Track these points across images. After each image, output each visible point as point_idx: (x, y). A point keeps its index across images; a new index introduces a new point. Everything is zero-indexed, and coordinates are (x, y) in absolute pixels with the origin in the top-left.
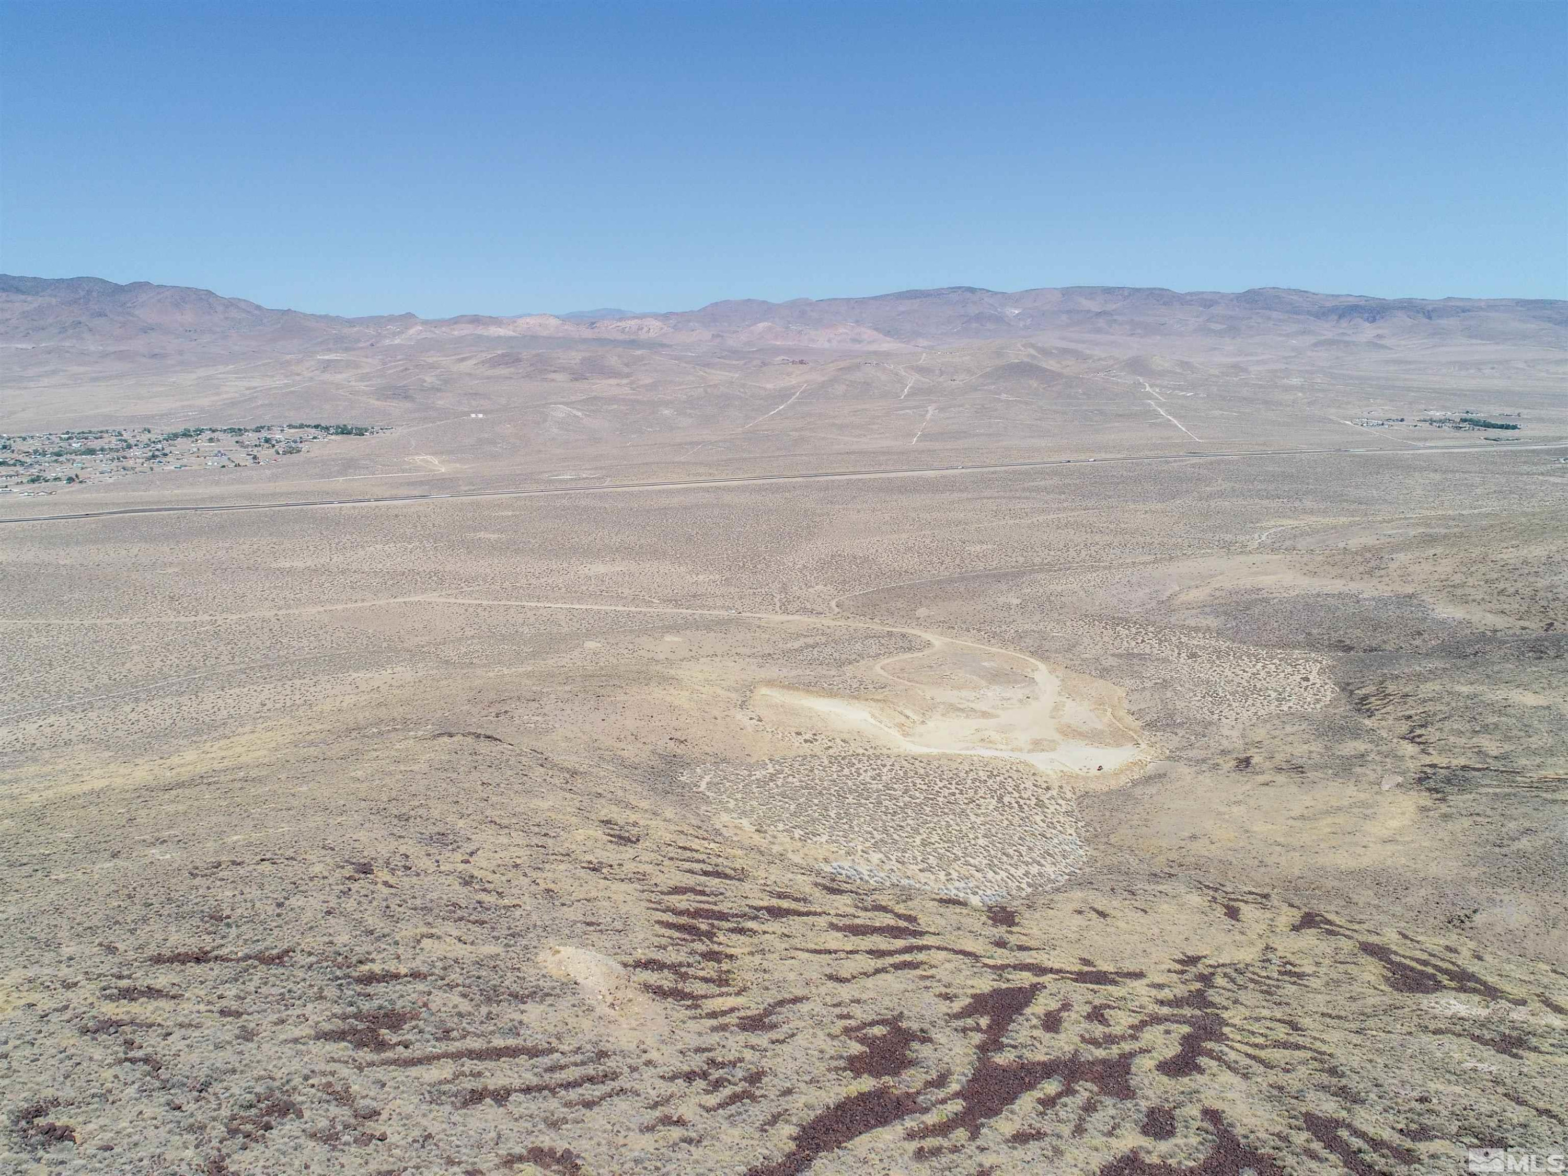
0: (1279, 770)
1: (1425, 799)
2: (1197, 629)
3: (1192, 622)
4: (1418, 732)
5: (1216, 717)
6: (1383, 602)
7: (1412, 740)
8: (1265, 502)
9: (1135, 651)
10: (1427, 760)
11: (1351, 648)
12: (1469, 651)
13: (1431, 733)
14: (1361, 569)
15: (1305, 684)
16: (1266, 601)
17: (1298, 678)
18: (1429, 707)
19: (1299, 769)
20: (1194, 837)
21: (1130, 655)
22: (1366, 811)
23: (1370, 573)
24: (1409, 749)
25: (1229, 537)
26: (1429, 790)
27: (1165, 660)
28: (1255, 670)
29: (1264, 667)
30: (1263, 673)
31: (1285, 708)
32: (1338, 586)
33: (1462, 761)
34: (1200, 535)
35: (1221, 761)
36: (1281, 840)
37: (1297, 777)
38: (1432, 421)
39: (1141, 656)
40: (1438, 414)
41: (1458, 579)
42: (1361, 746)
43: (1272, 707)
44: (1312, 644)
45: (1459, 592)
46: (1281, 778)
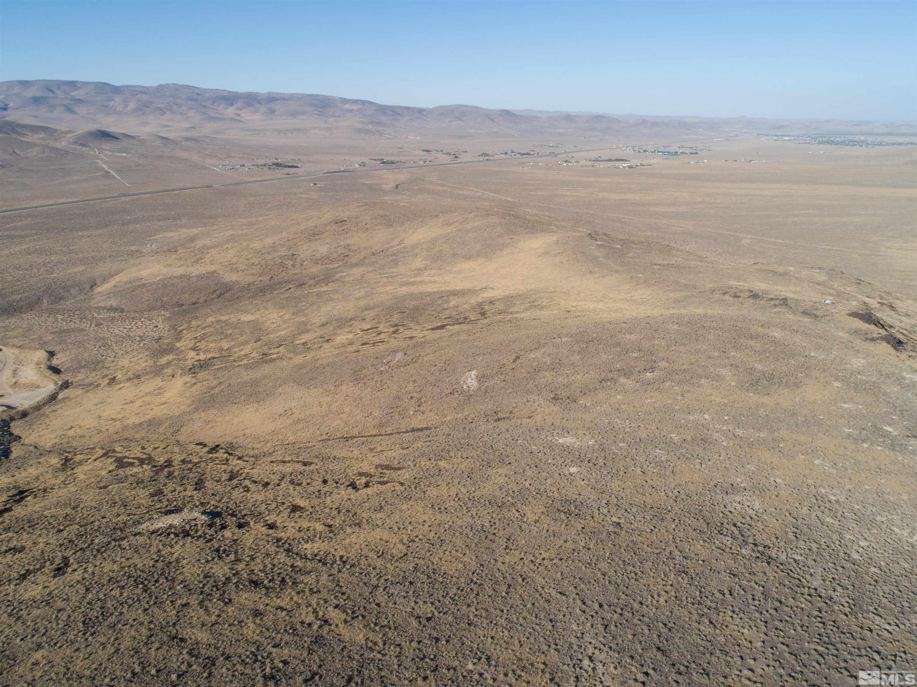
0: (129, 379)
1: (188, 378)
2: (104, 308)
3: (102, 304)
4: (198, 344)
5: (104, 358)
6: (200, 277)
7: (194, 350)
8: (161, 223)
9: (65, 328)
10: (197, 358)
11: (182, 305)
12: (236, 296)
13: (202, 345)
14: (193, 260)
15: (155, 329)
16: (144, 285)
17: (151, 327)
18: (207, 330)
19: (138, 377)
20: (72, 428)
21: (62, 331)
22: (160, 391)
23: (196, 262)
24: (192, 354)
25: (134, 248)
26: (192, 373)
27: (83, 330)
28: (130, 327)
29: (136, 323)
30: (134, 328)
31: (142, 345)
32: (180, 271)
33: (212, 355)
34: (117, 249)
35: (101, 382)
36: (114, 417)
37: (136, 381)
38: (258, 166)
39: (66, 331)
40: (261, 162)
41: (234, 260)
42: (170, 357)
43: (135, 345)
44: (163, 306)
45: (234, 267)
46: (128, 384)
